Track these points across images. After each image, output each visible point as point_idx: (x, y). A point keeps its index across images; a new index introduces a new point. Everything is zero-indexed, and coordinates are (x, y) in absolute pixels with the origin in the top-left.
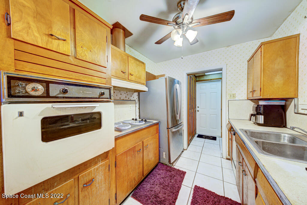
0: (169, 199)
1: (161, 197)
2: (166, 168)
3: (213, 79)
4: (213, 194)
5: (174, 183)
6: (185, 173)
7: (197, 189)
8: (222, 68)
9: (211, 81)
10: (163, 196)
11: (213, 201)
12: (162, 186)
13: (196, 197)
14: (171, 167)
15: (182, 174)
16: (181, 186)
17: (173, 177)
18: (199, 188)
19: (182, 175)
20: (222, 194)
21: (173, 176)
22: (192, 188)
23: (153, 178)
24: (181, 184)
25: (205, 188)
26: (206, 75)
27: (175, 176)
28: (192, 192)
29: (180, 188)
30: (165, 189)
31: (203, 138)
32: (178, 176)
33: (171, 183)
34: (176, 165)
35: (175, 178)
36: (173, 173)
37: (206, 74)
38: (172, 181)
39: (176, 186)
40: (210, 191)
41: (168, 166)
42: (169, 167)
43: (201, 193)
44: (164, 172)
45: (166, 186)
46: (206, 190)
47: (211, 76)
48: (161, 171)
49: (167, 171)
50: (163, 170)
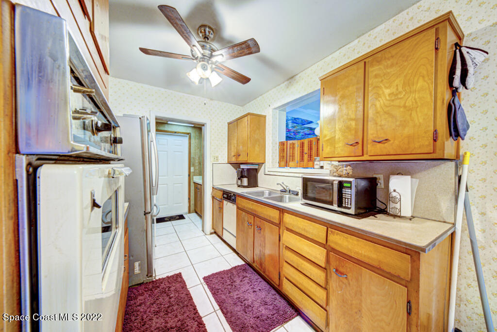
0: (188, 316)
1: (174, 325)
2: (145, 288)
3: (179, 133)
4: (224, 272)
5: (177, 295)
6: (180, 273)
7: (208, 280)
8: (206, 124)
9: (176, 134)
10: (176, 321)
11: (228, 277)
12: (162, 314)
13: (213, 287)
14: (153, 281)
15: (177, 278)
16: (189, 291)
17: (169, 290)
18: (209, 277)
19: (179, 280)
20: (229, 268)
21: (167, 289)
22: (202, 284)
23: (133, 318)
24: (187, 289)
25: (215, 272)
26: (168, 124)
27: (170, 287)
28: (206, 287)
29: (190, 294)
30: (172, 312)
31: (167, 221)
32: (174, 284)
33: (173, 299)
34: (157, 275)
35: (172, 289)
36: (163, 285)
37: (169, 122)
38: (172, 295)
39: (183, 296)
40: (220, 272)
41: (147, 283)
42: (150, 282)
43: (214, 280)
44: (146, 295)
45: (168, 307)
46: (216, 273)
47: (175, 126)
48: (141, 298)
49: (151, 290)
50: (142, 294)
